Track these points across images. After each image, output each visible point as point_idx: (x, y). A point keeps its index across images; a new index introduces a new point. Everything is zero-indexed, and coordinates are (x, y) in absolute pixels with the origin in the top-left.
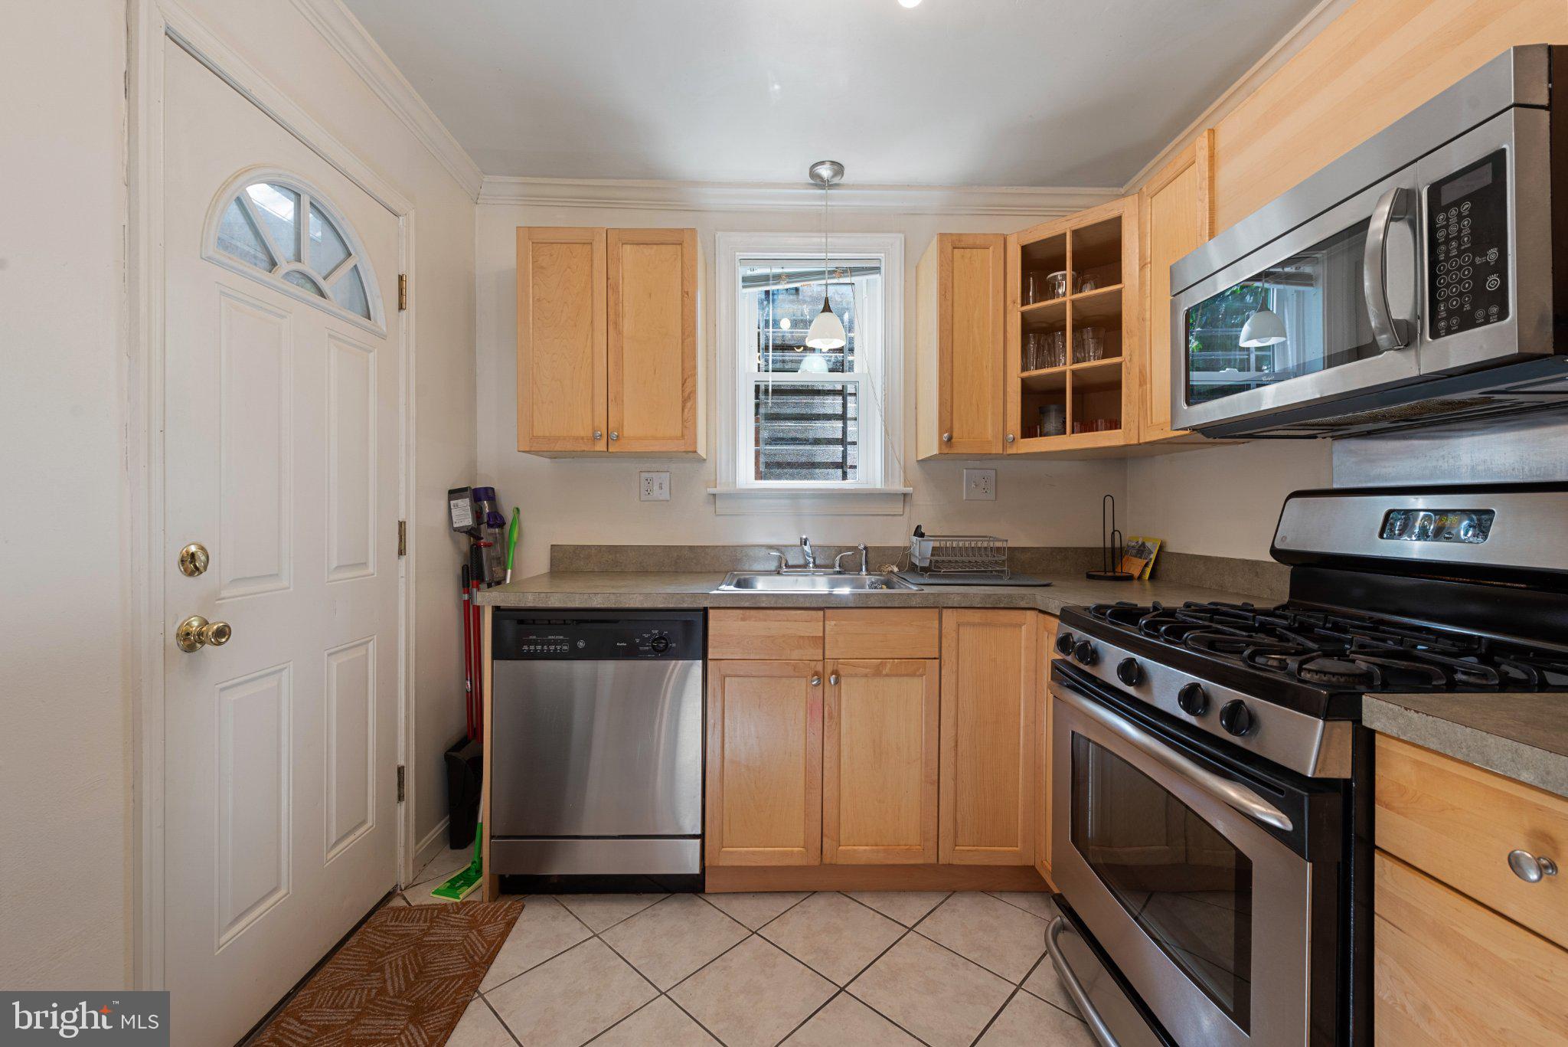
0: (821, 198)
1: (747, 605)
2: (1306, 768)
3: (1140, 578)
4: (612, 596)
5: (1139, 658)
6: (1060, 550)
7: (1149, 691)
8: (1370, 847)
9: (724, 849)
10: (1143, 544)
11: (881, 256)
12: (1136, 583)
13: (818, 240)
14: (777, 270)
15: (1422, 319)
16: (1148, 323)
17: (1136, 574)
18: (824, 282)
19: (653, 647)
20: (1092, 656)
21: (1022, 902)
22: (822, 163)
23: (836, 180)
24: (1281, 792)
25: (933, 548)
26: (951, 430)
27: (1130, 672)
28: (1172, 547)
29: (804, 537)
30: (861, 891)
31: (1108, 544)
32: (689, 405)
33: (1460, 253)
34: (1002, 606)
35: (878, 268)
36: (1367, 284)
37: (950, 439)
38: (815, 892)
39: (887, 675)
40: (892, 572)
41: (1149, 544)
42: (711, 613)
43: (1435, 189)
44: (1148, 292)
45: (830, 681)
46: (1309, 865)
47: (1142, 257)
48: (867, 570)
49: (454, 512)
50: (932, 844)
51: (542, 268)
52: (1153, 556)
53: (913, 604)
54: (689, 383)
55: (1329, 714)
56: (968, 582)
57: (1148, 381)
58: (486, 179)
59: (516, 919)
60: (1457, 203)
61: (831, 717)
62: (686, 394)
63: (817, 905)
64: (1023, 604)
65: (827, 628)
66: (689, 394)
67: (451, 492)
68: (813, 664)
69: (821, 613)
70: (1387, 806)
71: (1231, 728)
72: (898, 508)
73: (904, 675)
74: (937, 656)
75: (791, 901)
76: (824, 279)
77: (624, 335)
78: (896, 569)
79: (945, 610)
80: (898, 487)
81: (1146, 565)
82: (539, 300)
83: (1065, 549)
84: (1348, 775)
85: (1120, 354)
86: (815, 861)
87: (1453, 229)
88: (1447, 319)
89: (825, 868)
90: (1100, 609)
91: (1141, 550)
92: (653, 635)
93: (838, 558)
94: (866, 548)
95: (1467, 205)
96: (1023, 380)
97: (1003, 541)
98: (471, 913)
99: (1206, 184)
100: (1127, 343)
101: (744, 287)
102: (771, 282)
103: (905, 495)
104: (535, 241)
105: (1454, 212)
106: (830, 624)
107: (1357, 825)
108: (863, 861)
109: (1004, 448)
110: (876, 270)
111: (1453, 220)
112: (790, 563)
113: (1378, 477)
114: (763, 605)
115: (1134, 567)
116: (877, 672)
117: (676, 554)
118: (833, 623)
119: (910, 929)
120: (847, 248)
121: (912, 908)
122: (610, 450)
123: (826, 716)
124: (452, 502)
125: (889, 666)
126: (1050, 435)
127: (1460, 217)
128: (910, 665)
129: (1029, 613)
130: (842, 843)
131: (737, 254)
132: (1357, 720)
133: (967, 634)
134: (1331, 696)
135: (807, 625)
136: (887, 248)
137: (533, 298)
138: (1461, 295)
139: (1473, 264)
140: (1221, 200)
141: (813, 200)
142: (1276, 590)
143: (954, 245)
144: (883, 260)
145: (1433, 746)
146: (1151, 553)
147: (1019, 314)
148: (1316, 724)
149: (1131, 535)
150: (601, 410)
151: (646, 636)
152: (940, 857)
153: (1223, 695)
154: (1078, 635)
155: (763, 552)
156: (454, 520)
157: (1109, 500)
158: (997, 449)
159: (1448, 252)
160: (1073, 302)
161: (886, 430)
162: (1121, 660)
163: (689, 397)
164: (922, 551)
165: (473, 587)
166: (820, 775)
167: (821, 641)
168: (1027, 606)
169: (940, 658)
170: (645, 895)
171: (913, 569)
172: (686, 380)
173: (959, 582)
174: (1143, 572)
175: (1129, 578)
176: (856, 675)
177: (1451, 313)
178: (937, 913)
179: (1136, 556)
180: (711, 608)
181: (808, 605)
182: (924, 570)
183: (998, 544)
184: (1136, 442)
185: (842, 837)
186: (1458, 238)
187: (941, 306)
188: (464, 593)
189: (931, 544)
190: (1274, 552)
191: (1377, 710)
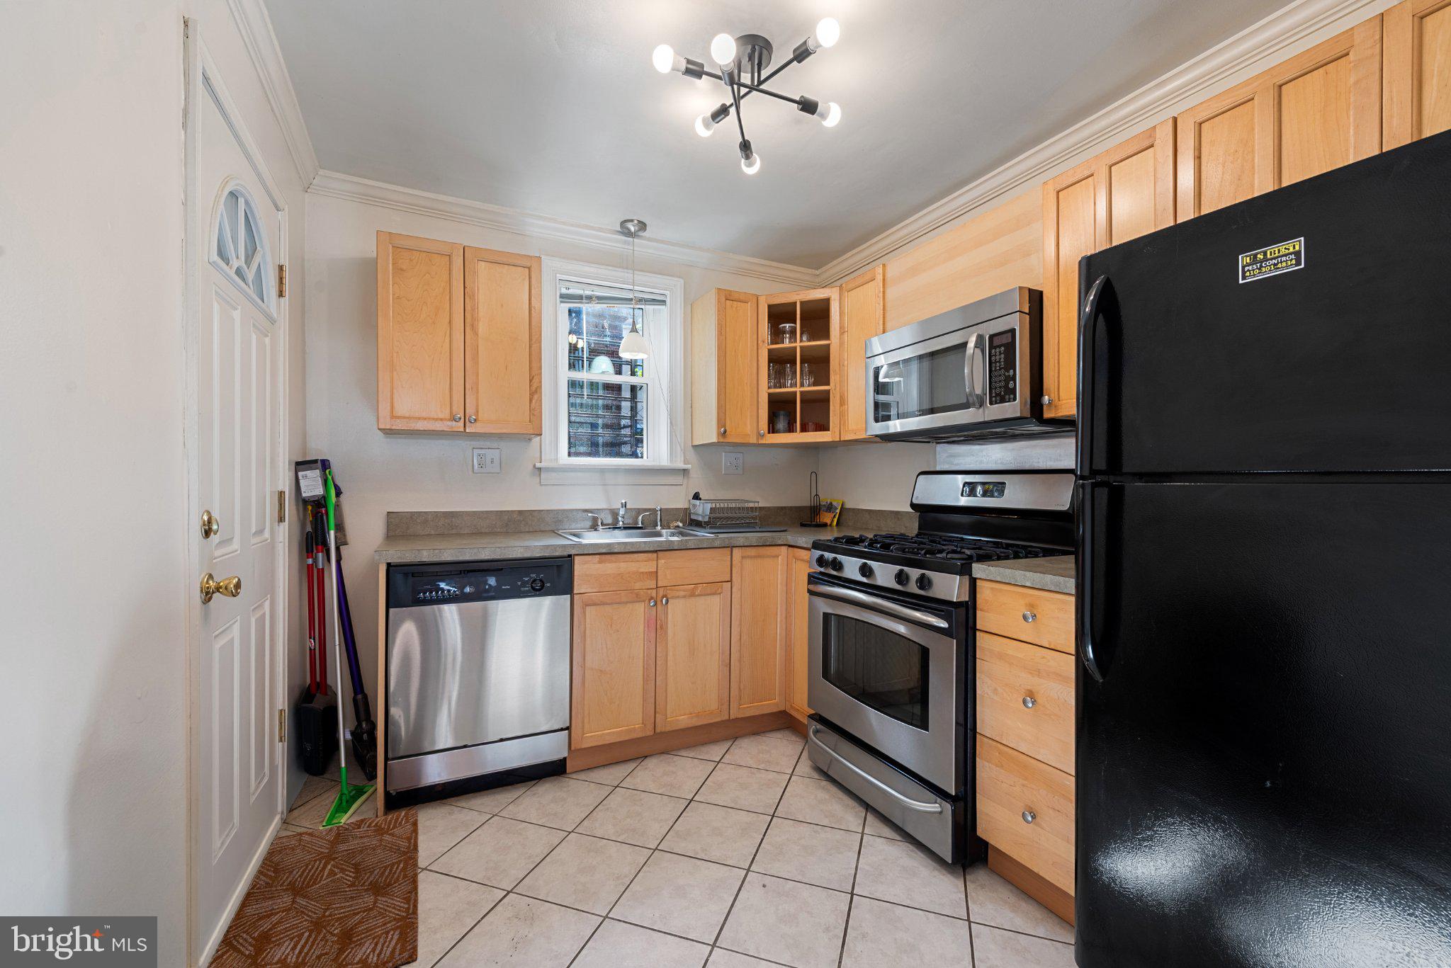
0: (625, 242)
1: (604, 551)
2: (953, 598)
3: (831, 525)
4: (497, 549)
5: (868, 562)
6: (782, 508)
7: (876, 579)
8: (975, 629)
9: (585, 735)
10: (831, 503)
11: (667, 293)
12: (829, 528)
13: (628, 275)
14: (588, 293)
15: (986, 394)
16: (846, 368)
17: (829, 522)
18: (632, 306)
19: (532, 587)
20: (838, 566)
21: (778, 735)
22: (632, 221)
23: (641, 233)
24: (943, 611)
25: (711, 508)
26: (724, 426)
27: (866, 571)
28: (848, 506)
29: (623, 501)
30: (679, 749)
31: (812, 505)
32: (536, 397)
33: (1000, 369)
34: (768, 544)
35: (664, 301)
36: (966, 371)
37: (725, 432)
38: (646, 757)
39: (699, 595)
40: (678, 527)
41: (834, 503)
42: (577, 559)
43: (991, 337)
44: (846, 349)
45: (662, 601)
46: (955, 641)
47: (842, 327)
48: (661, 526)
49: (302, 483)
50: (726, 706)
51: (402, 270)
52: (838, 511)
53: (716, 545)
54: (535, 380)
55: (961, 574)
56: (738, 531)
57: (846, 403)
58: (321, 172)
59: (416, 820)
60: (999, 346)
61: (661, 628)
62: (534, 389)
63: (651, 763)
64: (780, 542)
65: (659, 565)
66: (536, 389)
67: (298, 464)
68: (649, 591)
69: (655, 555)
70: (981, 610)
71: (921, 588)
72: (679, 479)
73: (708, 595)
74: (729, 580)
75: (632, 765)
76: (632, 304)
77: (479, 335)
78: (681, 525)
79: (734, 549)
80: (680, 465)
81: (834, 516)
82: (398, 298)
83: (785, 507)
84: (967, 599)
85: (829, 384)
86: (650, 733)
87: (998, 357)
88: (995, 397)
89: (657, 736)
90: (837, 540)
91: (830, 508)
92: (531, 578)
93: (640, 518)
94: (661, 510)
95: (1003, 349)
96: (769, 394)
97: (755, 502)
98: (374, 824)
99: (881, 295)
100: (833, 378)
101: (561, 302)
102: (584, 301)
103: (684, 470)
104: (395, 245)
105: (998, 350)
106: (662, 562)
107: (971, 621)
108: (682, 726)
109: (758, 439)
110: (663, 302)
111: (998, 353)
112: (604, 522)
113: (957, 464)
114: (616, 551)
115: (827, 518)
116: (692, 595)
117: (507, 517)
118: (663, 561)
119: (718, 762)
120: (647, 284)
121: (716, 751)
122: (467, 431)
123: (657, 628)
124: (300, 474)
125: (700, 589)
126: (779, 433)
127: (1000, 353)
128: (713, 587)
129: (782, 547)
130: (668, 716)
131: (558, 275)
132: (970, 575)
133: (748, 563)
134: (962, 564)
135: (644, 565)
136: (672, 288)
137: (393, 295)
138: (1000, 387)
139: (1004, 374)
140: (888, 305)
141: (618, 244)
142: (912, 528)
143: (727, 297)
144: (668, 296)
145: (999, 580)
146: (837, 509)
147: (767, 350)
148: (956, 578)
149: (825, 498)
150: (458, 397)
151: (526, 579)
152: (731, 714)
153: (914, 573)
154: (829, 556)
155: (580, 514)
156: (303, 489)
157: (814, 475)
158: (753, 440)
159: (996, 367)
160: (801, 347)
161: (671, 423)
162: (860, 564)
163: (536, 391)
164: (702, 510)
165: (318, 552)
166: (654, 670)
167: (655, 575)
168: (782, 543)
169: (731, 581)
170: (519, 785)
171: (698, 524)
172: (533, 377)
173: (734, 531)
174: (832, 521)
175: (825, 525)
176: (678, 597)
177: (997, 395)
178: (731, 750)
179: (826, 512)
180: (577, 555)
181: (647, 549)
182: (707, 523)
183: (751, 505)
184: (838, 440)
185: (668, 712)
186: (999, 362)
187: (718, 339)
188: (308, 558)
189: (709, 506)
190: (913, 506)
191: (978, 569)
